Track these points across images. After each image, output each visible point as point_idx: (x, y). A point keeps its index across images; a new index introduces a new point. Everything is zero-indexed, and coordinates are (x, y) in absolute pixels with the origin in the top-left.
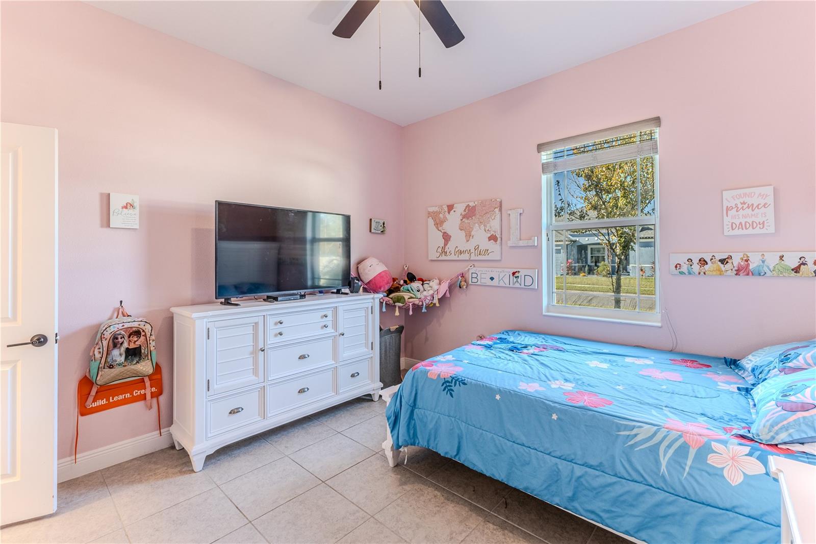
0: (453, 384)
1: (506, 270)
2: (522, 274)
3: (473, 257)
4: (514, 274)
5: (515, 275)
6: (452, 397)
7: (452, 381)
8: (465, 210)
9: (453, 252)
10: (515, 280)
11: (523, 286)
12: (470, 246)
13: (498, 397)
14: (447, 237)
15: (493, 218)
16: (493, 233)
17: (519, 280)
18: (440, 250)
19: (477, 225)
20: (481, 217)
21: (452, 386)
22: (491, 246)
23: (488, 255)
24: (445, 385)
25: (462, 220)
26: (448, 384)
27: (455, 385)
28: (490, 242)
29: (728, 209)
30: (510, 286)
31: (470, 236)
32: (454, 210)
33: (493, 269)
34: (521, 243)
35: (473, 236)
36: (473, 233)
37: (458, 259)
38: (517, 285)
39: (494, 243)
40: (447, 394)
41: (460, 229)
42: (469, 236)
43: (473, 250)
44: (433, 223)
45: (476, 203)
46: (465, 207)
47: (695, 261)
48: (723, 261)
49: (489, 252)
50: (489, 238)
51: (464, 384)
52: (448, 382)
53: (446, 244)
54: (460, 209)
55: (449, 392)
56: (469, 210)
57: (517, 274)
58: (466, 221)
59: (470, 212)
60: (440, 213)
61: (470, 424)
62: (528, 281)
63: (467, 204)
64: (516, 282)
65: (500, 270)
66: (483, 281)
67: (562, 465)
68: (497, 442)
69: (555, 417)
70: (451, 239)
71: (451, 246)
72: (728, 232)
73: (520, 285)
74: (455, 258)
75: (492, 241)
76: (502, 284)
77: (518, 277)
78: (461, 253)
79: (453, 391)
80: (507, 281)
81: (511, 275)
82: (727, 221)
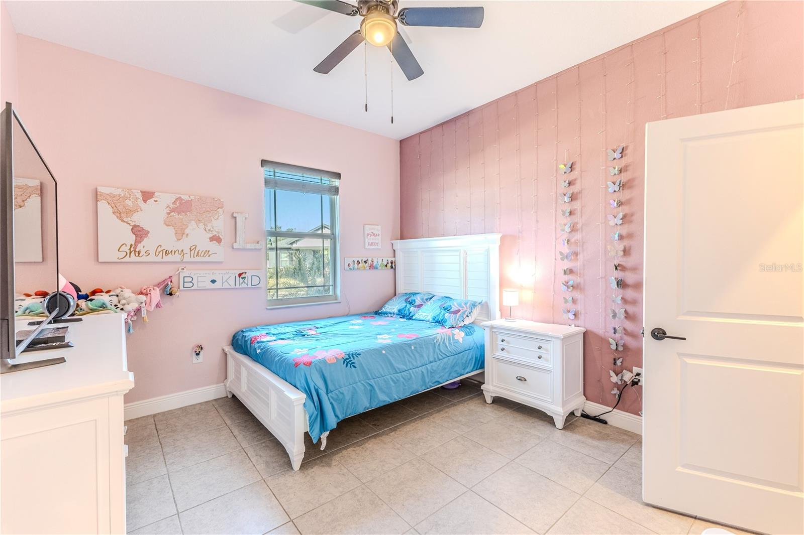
0: (352, 359)
1: (230, 272)
2: (249, 274)
3: (187, 258)
4: (240, 275)
5: (241, 277)
6: (356, 367)
7: (349, 356)
8: (174, 203)
9: (152, 252)
10: (241, 280)
11: (250, 285)
12: (185, 245)
13: (384, 352)
14: (139, 233)
15: (216, 217)
16: (216, 233)
17: (246, 281)
18: (127, 249)
19: (193, 222)
20: (199, 215)
21: (351, 360)
22: (213, 246)
23: (209, 256)
24: (346, 362)
25: (168, 214)
26: (348, 361)
27: (354, 358)
28: (212, 242)
29: (368, 235)
30: (236, 287)
31: (183, 234)
32: (155, 199)
33: (215, 272)
34: (249, 246)
35: (187, 235)
36: (187, 231)
37: (162, 260)
38: (244, 285)
39: (217, 244)
40: (351, 367)
41: (165, 223)
42: (181, 234)
43: (187, 250)
44: (110, 210)
45: (192, 197)
46: (174, 200)
47: (356, 262)
48: (365, 262)
49: (210, 254)
50: (210, 238)
51: (359, 354)
52: (347, 359)
53: (137, 242)
54: (165, 200)
55: (352, 367)
56: (180, 203)
57: (243, 276)
58: (177, 216)
59: (181, 207)
60: (125, 198)
61: (375, 377)
62: (256, 281)
63: (179, 196)
64: (242, 283)
65: (225, 272)
66: (201, 285)
67: (423, 369)
68: (393, 378)
69: (413, 348)
70: (149, 235)
71: (147, 244)
72: (367, 247)
73: (247, 285)
74: (159, 259)
75: (215, 242)
76: (226, 286)
77: (245, 277)
78: (167, 253)
79: (354, 363)
80: (232, 282)
81: (237, 277)
82: (367, 241)
